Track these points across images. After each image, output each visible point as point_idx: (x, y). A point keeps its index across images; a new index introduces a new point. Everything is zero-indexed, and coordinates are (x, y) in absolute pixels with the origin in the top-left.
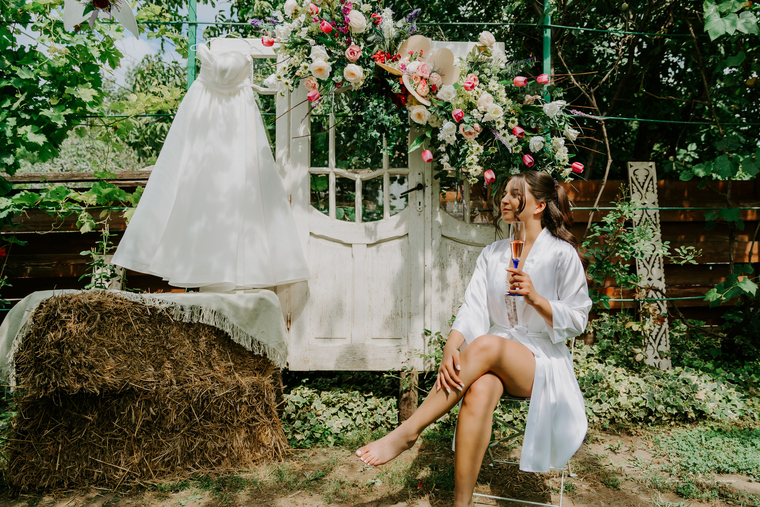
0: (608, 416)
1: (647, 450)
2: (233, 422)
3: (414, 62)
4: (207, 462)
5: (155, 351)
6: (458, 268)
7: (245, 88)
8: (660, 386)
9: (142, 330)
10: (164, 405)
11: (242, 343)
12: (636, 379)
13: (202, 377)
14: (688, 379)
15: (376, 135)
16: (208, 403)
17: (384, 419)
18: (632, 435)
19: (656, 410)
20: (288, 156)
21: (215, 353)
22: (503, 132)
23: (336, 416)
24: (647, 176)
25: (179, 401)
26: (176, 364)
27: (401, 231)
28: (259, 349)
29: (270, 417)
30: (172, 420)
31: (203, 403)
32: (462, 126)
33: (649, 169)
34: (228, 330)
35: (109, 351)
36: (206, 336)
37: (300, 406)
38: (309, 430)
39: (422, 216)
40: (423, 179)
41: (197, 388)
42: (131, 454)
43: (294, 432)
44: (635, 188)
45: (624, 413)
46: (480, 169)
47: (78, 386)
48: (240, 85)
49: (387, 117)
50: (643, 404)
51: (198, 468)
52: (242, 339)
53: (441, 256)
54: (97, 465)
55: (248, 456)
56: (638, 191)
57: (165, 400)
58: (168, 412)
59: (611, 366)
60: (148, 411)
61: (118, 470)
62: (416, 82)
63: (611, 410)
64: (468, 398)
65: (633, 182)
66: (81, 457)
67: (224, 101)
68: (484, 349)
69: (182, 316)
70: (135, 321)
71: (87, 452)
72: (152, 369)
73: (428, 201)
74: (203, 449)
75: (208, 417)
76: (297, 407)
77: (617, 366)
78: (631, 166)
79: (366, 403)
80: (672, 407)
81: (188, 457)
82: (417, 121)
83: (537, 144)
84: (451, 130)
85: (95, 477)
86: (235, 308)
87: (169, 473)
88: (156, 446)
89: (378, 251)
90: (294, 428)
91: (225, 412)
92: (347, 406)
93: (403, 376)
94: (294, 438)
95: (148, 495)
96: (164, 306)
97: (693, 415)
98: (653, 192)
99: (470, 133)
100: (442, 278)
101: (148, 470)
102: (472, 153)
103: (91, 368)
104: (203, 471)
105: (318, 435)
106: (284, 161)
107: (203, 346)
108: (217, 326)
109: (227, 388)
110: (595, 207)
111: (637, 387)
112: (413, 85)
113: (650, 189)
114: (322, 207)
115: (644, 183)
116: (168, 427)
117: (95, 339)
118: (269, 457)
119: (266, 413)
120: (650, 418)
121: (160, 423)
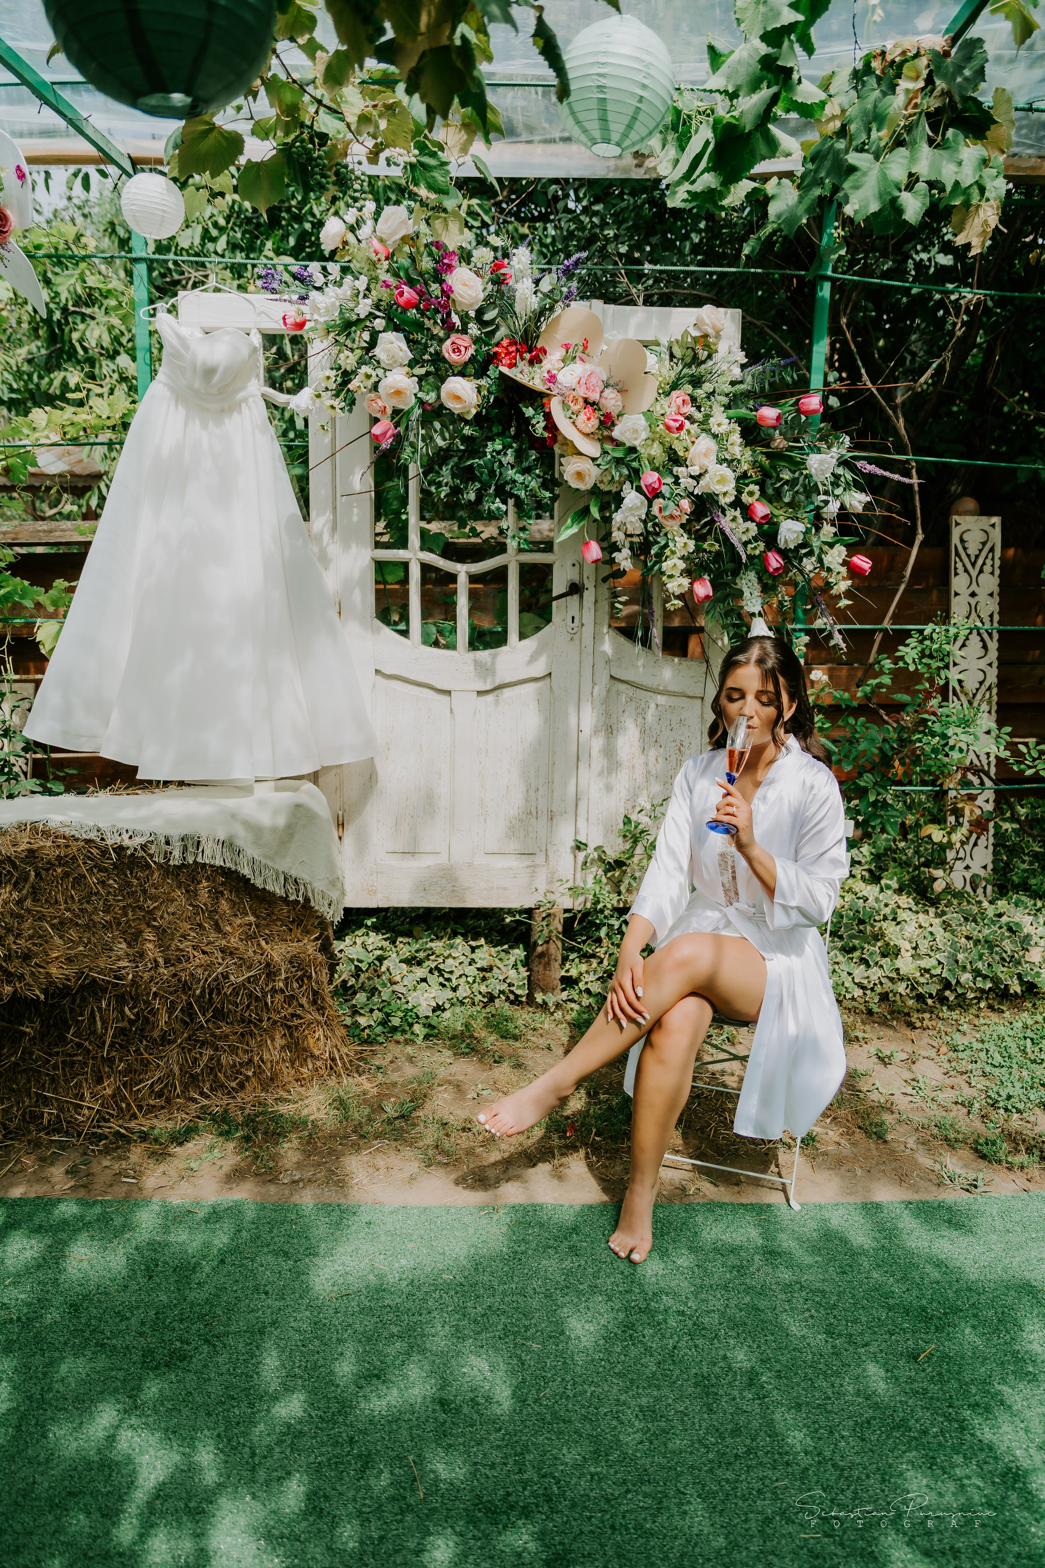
0: (879, 989)
1: (937, 1059)
2: (261, 1021)
3: (572, 366)
4: (222, 1086)
5: (125, 914)
6: (637, 734)
7: (251, 400)
8: (968, 938)
9: (103, 883)
10: (147, 1003)
11: (270, 887)
12: (929, 919)
13: (206, 949)
14: (1017, 924)
15: (498, 509)
16: (219, 993)
17: (504, 987)
18: (915, 1028)
19: (958, 982)
20: (334, 528)
21: (224, 905)
22: (731, 513)
23: (424, 984)
24: (984, 544)
25: (171, 993)
26: (162, 933)
27: (539, 669)
28: (298, 891)
29: (321, 1010)
30: (162, 1023)
31: (210, 994)
32: (658, 503)
33: (989, 529)
34: (246, 871)
35: (53, 926)
36: (208, 879)
37: (364, 966)
38: (380, 1010)
39: (577, 642)
40: (581, 574)
41: (200, 971)
42: (100, 1081)
43: (355, 1012)
44: (959, 565)
45: (904, 985)
46: (686, 582)
47: (8, 989)
48: (241, 395)
49: (520, 478)
50: (938, 971)
51: (207, 1097)
52: (269, 881)
53: (608, 714)
54: (46, 1101)
55: (287, 1073)
56: (966, 571)
57: (148, 994)
58: (154, 1012)
59: (889, 892)
60: (122, 1012)
61: (81, 1107)
62: (576, 408)
63: (883, 980)
64: (656, 1038)
65: (957, 554)
66: (19, 1090)
67: (211, 424)
68: (683, 964)
69: (167, 855)
70: (90, 871)
71: (29, 1082)
72: (124, 946)
73: (588, 617)
74: (214, 1068)
75: (220, 1015)
76: (358, 969)
77: (899, 891)
78: (957, 524)
79: (473, 956)
80: (985, 977)
81: (193, 1080)
82: (574, 484)
83: (792, 536)
84: (638, 508)
85: (45, 1121)
86: (256, 831)
87: (163, 1108)
88: (138, 1067)
89: (497, 702)
90: (354, 1006)
91: (248, 1006)
92: (441, 966)
93: (538, 916)
94: (356, 1024)
95: (136, 1153)
96: (138, 841)
97: (1018, 989)
98: (992, 573)
99: (672, 517)
100: (609, 752)
101: (128, 1105)
102: (673, 553)
103: (26, 957)
104: (217, 1103)
105: (396, 1021)
106: (326, 537)
107: (204, 895)
108: (228, 865)
109: (250, 968)
110: (887, 624)
111: (930, 938)
112: (569, 414)
113: (988, 568)
114: (396, 617)
115: (977, 557)
116: (156, 1034)
117: (29, 911)
118: (321, 1072)
119: (314, 1002)
120: (947, 993)
121: (142, 1030)
